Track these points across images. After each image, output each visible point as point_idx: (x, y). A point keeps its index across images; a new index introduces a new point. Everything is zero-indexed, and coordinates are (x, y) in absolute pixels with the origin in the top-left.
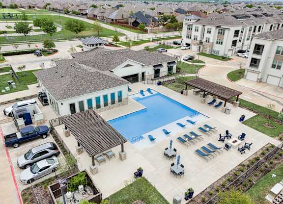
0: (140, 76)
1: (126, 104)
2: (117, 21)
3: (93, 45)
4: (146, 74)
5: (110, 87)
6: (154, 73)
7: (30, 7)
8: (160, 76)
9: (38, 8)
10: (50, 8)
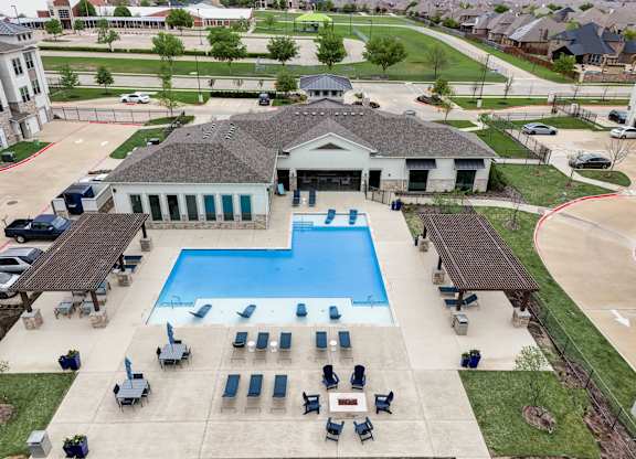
0: (365, 178)
1: (261, 228)
2: (528, 45)
3: (317, 93)
4: (383, 177)
5: (218, 180)
6: (407, 177)
7: (378, 10)
8: (429, 189)
9: (395, 12)
10: (411, 13)
